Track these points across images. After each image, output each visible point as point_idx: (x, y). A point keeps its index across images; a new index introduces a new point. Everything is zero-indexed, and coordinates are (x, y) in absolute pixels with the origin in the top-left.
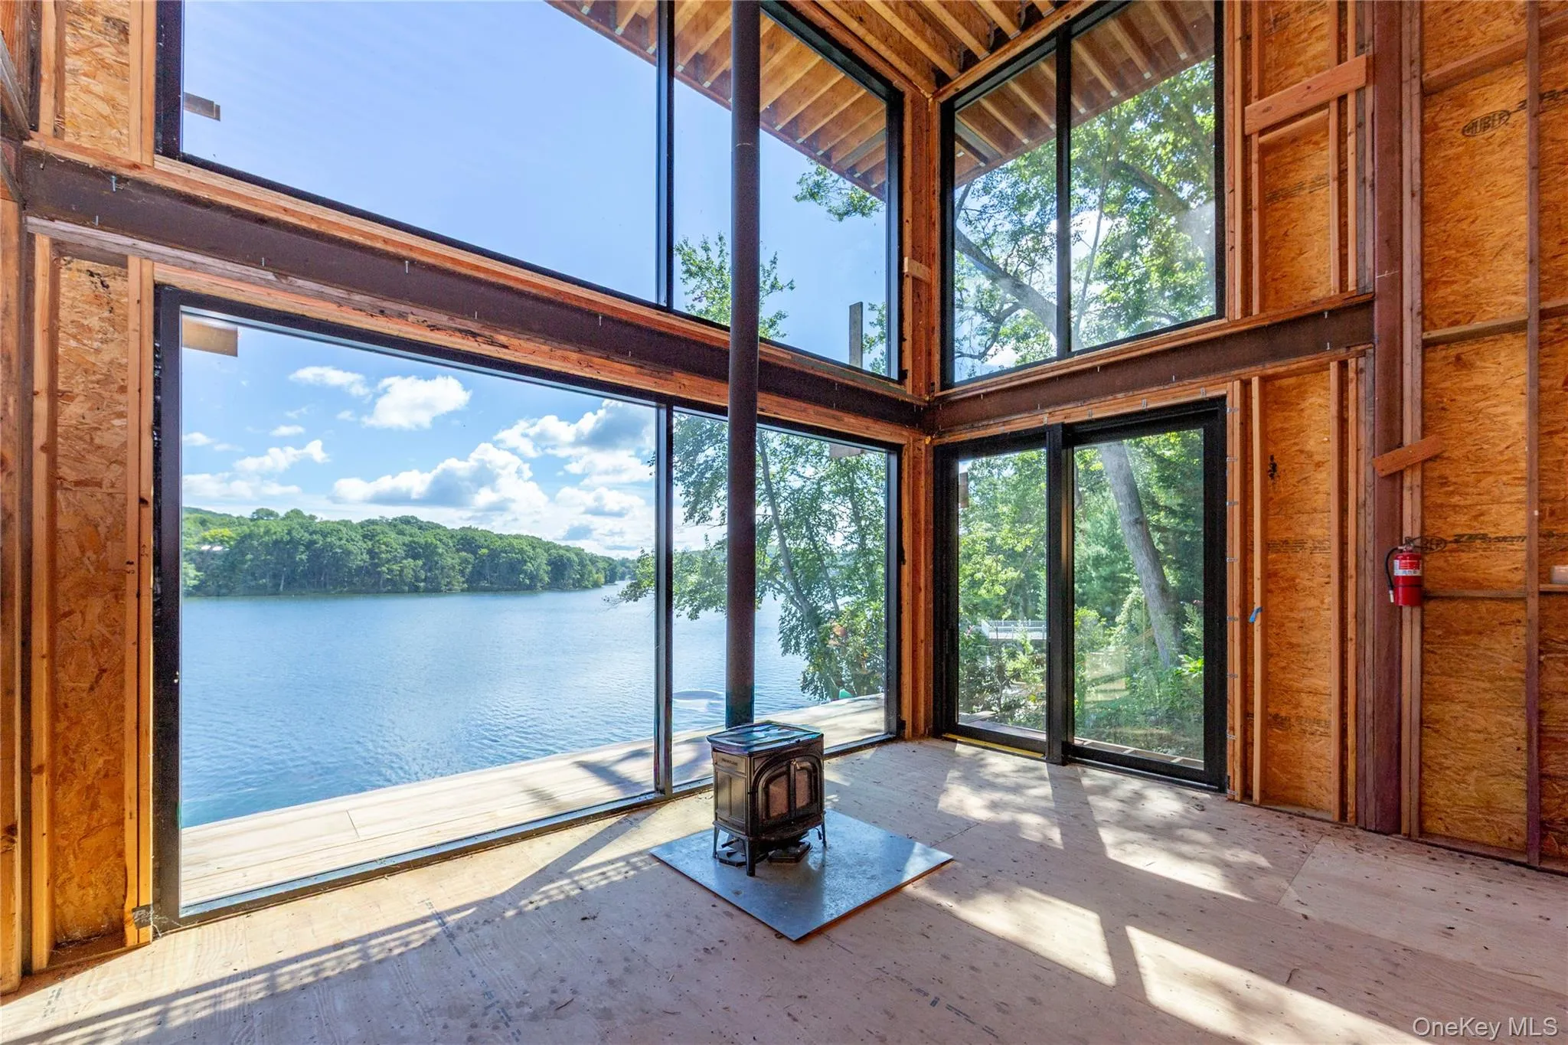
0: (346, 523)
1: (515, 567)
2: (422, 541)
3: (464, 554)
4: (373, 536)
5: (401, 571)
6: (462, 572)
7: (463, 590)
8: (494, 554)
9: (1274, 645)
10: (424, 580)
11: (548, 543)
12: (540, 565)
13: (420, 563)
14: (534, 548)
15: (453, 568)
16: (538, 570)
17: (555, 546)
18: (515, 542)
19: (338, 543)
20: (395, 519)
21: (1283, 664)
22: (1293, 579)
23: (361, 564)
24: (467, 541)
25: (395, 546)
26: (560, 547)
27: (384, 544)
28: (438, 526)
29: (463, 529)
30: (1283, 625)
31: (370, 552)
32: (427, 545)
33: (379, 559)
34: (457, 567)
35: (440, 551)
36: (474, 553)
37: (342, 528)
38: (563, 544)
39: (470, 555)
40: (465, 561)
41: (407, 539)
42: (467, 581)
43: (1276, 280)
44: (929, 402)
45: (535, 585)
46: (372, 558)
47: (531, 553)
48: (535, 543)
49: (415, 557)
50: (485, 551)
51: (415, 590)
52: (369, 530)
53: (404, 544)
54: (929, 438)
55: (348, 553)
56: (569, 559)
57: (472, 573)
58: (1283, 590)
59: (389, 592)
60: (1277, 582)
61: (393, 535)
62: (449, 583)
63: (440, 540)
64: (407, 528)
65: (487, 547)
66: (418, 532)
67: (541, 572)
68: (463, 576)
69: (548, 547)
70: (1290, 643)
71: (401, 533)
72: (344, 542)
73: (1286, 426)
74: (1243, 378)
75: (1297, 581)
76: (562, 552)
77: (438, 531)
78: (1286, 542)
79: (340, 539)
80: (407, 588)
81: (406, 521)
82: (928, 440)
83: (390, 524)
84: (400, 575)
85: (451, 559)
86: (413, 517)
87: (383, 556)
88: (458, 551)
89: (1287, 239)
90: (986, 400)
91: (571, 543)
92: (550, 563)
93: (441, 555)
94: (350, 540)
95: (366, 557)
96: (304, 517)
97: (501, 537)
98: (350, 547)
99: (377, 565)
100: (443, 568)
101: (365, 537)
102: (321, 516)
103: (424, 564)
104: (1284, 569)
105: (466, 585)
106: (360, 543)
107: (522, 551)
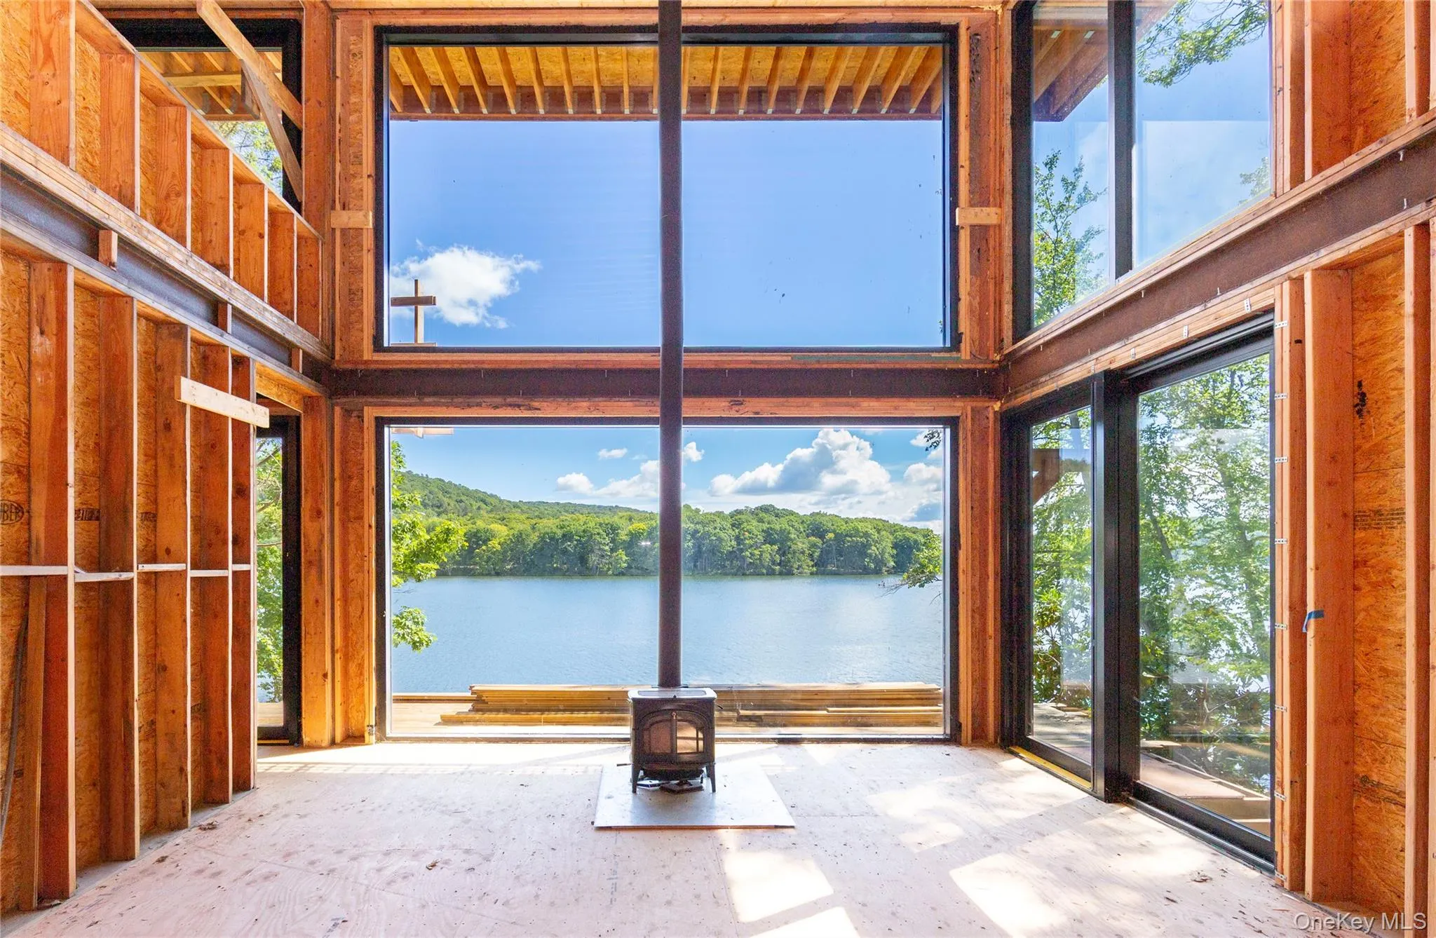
0: (719, 514)
1: (862, 550)
2: (777, 527)
3: (813, 539)
4: (740, 524)
5: (761, 555)
6: (811, 556)
7: (812, 574)
8: (839, 537)
9: (1363, 671)
10: (779, 564)
11: (895, 525)
12: (884, 547)
13: (776, 547)
14: (879, 531)
15: (803, 553)
16: (882, 553)
17: (902, 528)
18: (860, 526)
19: (713, 532)
20: (757, 508)
21: (1375, 701)
22: (1388, 570)
23: (730, 549)
24: (816, 528)
25: (756, 532)
26: (907, 529)
27: (747, 531)
28: (792, 513)
29: (813, 514)
30: (1375, 641)
31: (737, 538)
32: (782, 531)
33: (744, 544)
34: (807, 552)
35: (792, 536)
36: (822, 537)
37: (716, 518)
38: (910, 525)
39: (818, 540)
40: (814, 545)
41: (765, 526)
42: (816, 565)
43: (1364, 110)
44: (999, 362)
45: (880, 570)
46: (739, 544)
47: (876, 536)
48: (881, 525)
49: (772, 544)
50: (831, 535)
51: (771, 573)
52: (736, 519)
53: (763, 531)
54: (999, 404)
55: (720, 539)
56: (916, 541)
57: (820, 556)
58: (1375, 586)
59: (751, 574)
60: (1367, 573)
61: (755, 523)
62: (799, 567)
63: (793, 526)
64: (766, 517)
65: (834, 531)
66: (774, 518)
67: (887, 555)
68: (812, 560)
69: (894, 529)
70: (1383, 669)
71: (761, 521)
72: (718, 530)
73: (1379, 333)
74: (1294, 276)
75: (1395, 572)
76: (908, 534)
77: (792, 517)
78: (1378, 513)
79: (715, 528)
80: (765, 571)
81: (766, 509)
82: (997, 406)
83: (752, 513)
84: (760, 559)
85: (801, 544)
86: (771, 506)
87: (747, 542)
88: (808, 536)
89: (1381, 42)
90: (1048, 351)
91: (920, 525)
92: (895, 546)
93: (792, 540)
94: (722, 529)
95: (734, 543)
96: (692, 511)
97: (847, 521)
98: (722, 535)
99: (742, 551)
100: (794, 552)
101: (733, 525)
102: (703, 509)
103: (780, 549)
104: (1376, 555)
105: (815, 569)
106: (730, 531)
107: (866, 535)
